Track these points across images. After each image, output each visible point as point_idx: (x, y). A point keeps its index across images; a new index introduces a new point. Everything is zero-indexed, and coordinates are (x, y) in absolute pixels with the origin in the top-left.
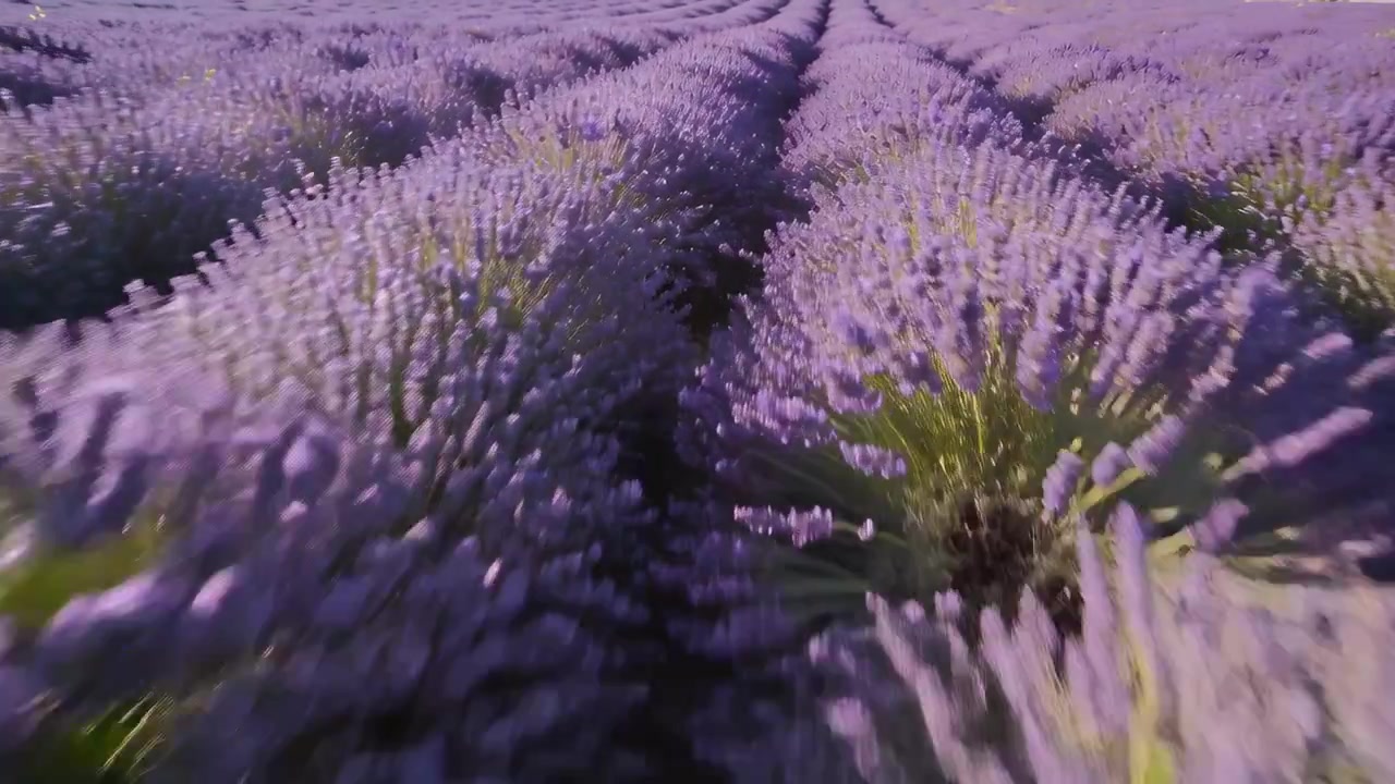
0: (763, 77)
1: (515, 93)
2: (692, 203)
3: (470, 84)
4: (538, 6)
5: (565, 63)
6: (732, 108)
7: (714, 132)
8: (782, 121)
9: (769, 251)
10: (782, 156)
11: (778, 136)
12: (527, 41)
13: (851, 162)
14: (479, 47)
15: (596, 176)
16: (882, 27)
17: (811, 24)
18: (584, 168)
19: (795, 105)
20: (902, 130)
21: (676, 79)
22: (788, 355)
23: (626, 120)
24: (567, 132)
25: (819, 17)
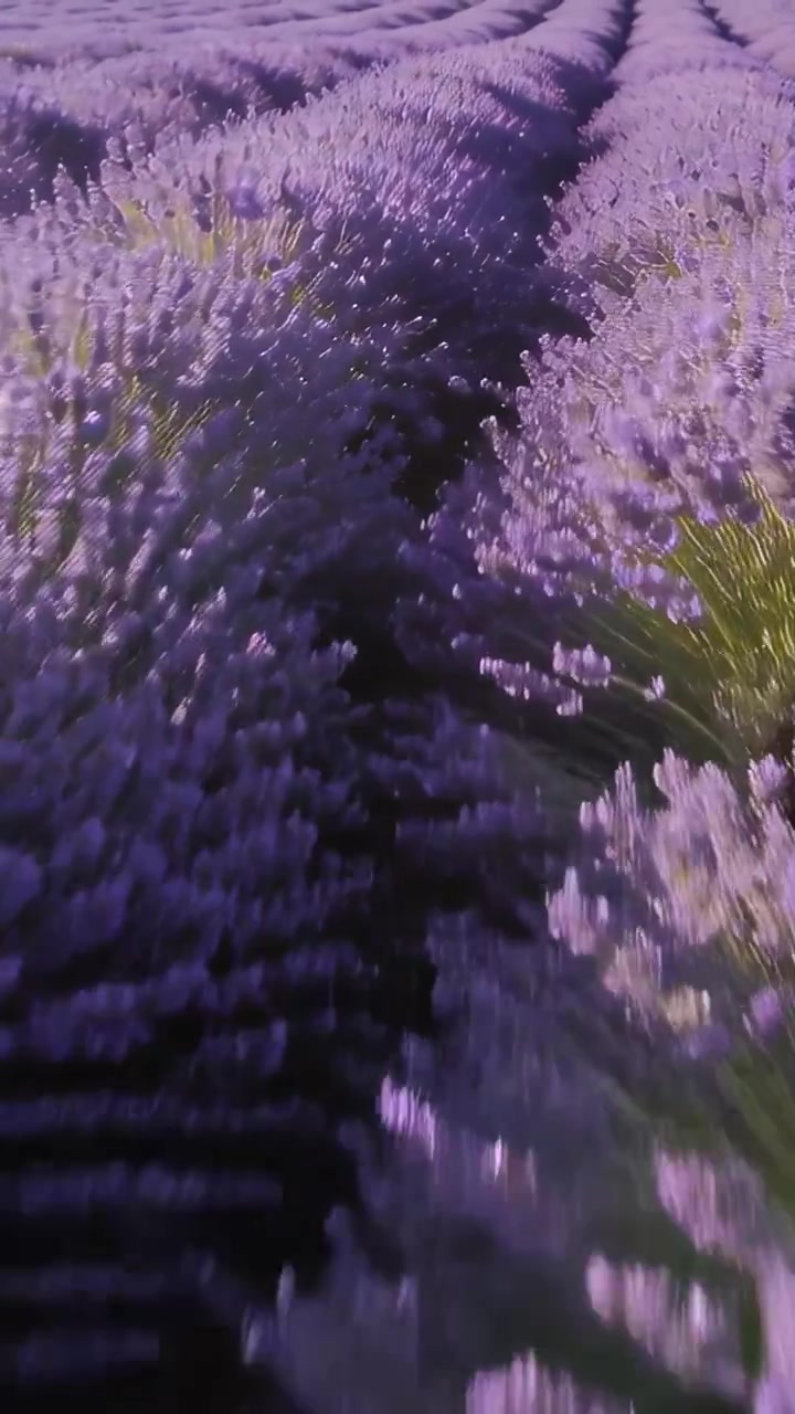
0: (517, 127)
1: (124, 143)
2: (404, 314)
3: (29, 134)
4: (116, 9)
5: (180, 105)
6: (464, 176)
7: (438, 210)
8: (550, 202)
9: (526, 383)
10: (548, 252)
11: (539, 220)
12: (110, 65)
13: (657, 255)
14: (34, 77)
15: (257, 270)
16: (723, 43)
17: (602, 41)
18: (238, 259)
19: (571, 173)
20: (738, 204)
21: (371, 127)
22: (554, 495)
23: (298, 187)
24: (207, 205)
25: (614, 27)
